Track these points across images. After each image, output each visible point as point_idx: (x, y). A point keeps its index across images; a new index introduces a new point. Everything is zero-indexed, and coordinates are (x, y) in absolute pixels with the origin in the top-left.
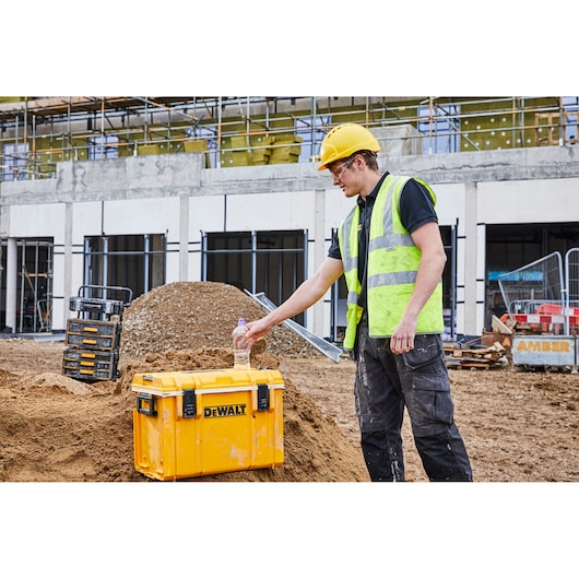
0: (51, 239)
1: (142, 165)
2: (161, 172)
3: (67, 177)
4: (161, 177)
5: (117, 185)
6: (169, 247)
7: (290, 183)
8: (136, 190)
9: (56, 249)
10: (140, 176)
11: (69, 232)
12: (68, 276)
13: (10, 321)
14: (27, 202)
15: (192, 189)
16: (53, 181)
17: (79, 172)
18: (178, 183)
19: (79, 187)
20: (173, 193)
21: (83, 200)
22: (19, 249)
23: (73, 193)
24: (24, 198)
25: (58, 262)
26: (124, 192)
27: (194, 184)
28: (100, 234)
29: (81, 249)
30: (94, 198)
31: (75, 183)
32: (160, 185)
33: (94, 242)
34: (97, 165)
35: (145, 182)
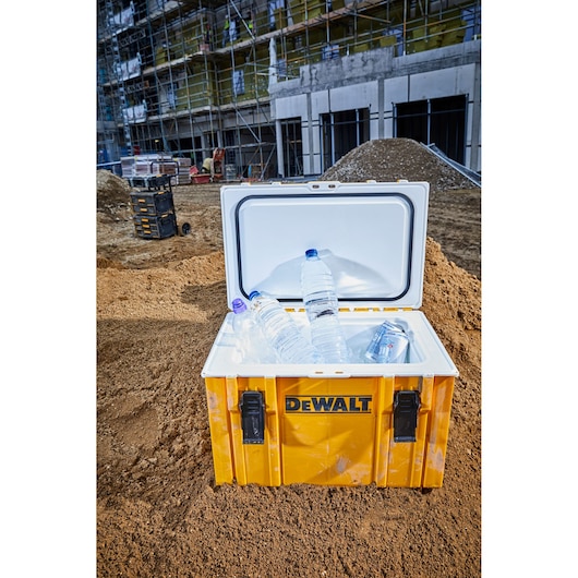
0: (299, 118)
1: (352, 61)
2: (365, 64)
3: (307, 76)
4: (366, 68)
5: (337, 78)
6: (372, 116)
7: (457, 60)
8: (350, 79)
9: (303, 125)
10: (351, 69)
11: (310, 112)
12: (312, 140)
13: (281, 171)
14: (285, 96)
15: (386, 73)
16: (298, 80)
17: (314, 71)
18: (377, 71)
19: (314, 82)
20: (373, 78)
21: (317, 90)
22: (283, 127)
23: (311, 86)
24: (283, 93)
25: (305, 132)
26: (342, 81)
27: (387, 69)
28: (328, 111)
29: (317, 123)
30: (323, 88)
31: (311, 79)
32: (365, 74)
33: (325, 117)
34: (324, 65)
35: (355, 73)
